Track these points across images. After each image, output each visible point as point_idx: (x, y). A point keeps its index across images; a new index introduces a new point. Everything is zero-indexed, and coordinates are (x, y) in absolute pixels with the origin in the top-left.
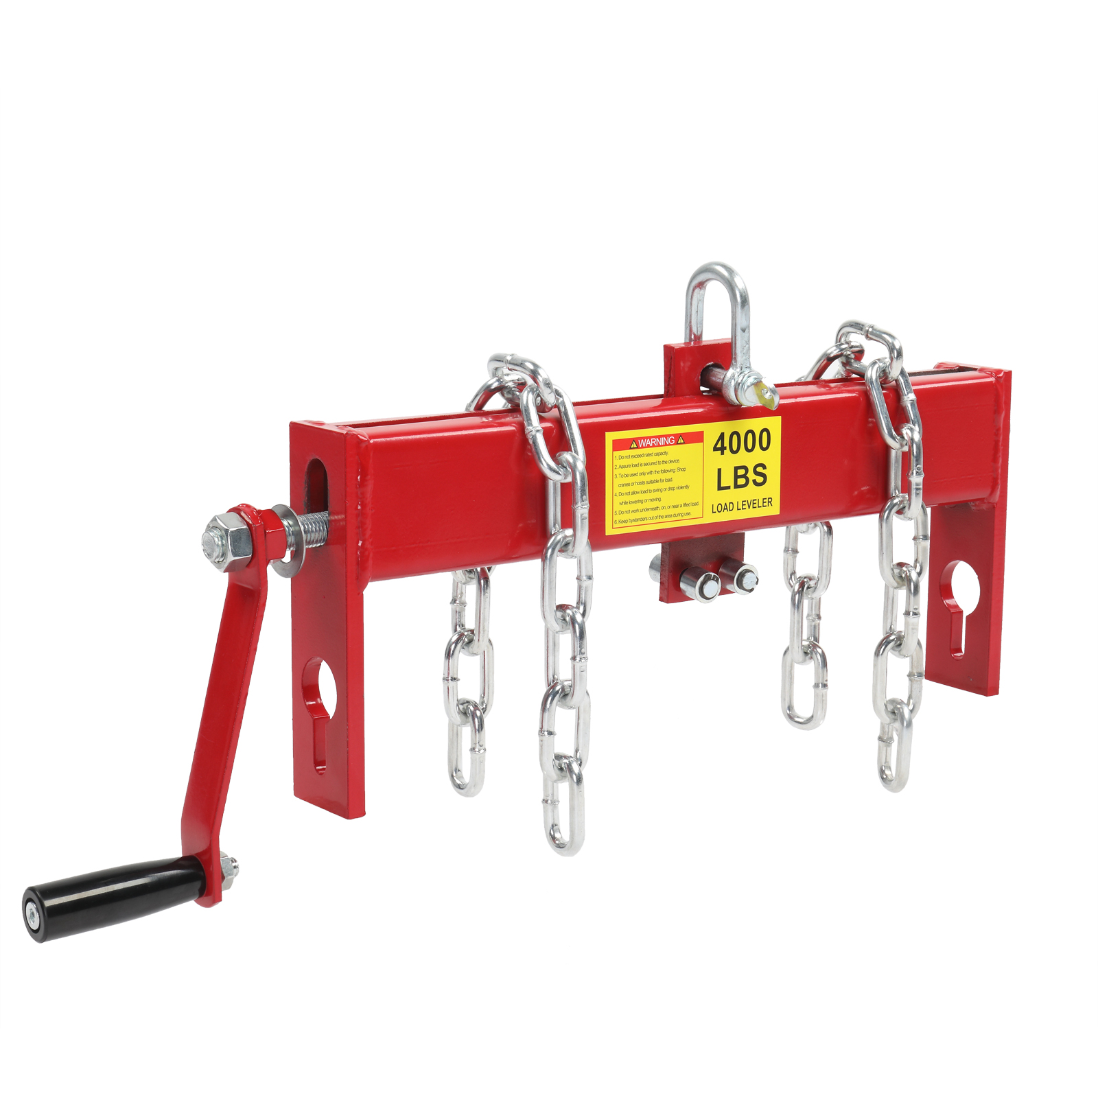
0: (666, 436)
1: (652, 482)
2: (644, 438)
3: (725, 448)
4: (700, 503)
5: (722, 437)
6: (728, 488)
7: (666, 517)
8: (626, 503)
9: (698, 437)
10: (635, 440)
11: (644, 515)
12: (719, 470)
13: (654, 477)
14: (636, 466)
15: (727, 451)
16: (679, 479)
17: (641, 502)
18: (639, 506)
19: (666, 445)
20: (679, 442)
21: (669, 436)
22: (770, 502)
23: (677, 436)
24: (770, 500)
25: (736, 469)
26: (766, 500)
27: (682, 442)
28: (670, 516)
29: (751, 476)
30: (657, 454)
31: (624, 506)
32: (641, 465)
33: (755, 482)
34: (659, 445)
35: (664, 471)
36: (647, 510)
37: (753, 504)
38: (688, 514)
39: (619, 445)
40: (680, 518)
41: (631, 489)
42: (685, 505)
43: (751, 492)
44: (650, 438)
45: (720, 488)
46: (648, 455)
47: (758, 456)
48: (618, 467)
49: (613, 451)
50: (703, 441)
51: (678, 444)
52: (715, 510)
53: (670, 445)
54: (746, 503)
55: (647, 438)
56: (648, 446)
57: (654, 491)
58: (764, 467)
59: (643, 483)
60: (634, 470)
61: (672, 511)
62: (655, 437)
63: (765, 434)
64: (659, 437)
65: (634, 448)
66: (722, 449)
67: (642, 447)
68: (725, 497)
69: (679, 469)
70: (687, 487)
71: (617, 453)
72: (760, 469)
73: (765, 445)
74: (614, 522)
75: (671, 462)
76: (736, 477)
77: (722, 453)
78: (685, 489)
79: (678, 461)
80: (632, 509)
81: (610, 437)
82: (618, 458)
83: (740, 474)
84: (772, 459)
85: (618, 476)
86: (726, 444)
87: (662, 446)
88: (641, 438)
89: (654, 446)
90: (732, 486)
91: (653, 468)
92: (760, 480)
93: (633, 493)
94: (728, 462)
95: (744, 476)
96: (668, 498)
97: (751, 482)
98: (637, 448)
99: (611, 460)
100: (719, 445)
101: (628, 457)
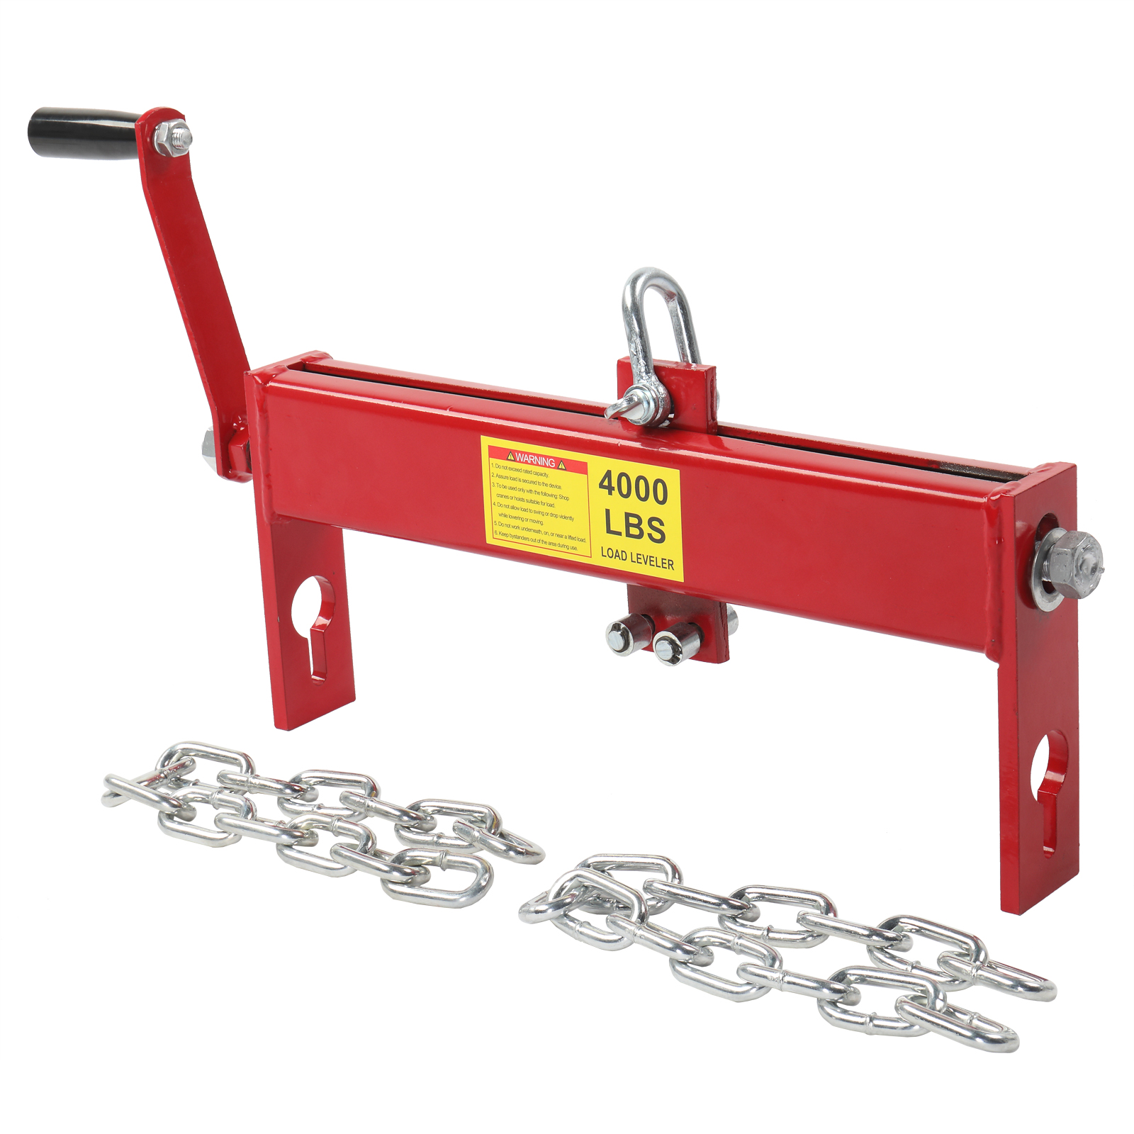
0: (546, 457)
1: (532, 502)
2: (522, 453)
3: (613, 489)
4: (588, 540)
5: (608, 474)
6: (620, 534)
7: (550, 544)
8: (505, 516)
9: (581, 468)
10: (513, 452)
11: (525, 534)
12: (608, 512)
13: (533, 497)
14: (514, 479)
15: (616, 492)
16: (561, 507)
17: (522, 519)
18: (520, 523)
19: (545, 466)
20: (560, 467)
21: (550, 457)
22: (671, 565)
23: (558, 461)
24: (671, 562)
25: (628, 516)
26: (667, 562)
27: (564, 467)
28: (555, 545)
29: (645, 526)
30: (537, 474)
31: (503, 517)
32: (520, 480)
33: (650, 535)
34: (537, 465)
35: (545, 494)
36: (529, 530)
37: (649, 560)
38: (575, 548)
39: (495, 453)
40: (565, 550)
41: (510, 502)
42: (570, 537)
43: (646, 546)
44: (528, 454)
45: (609, 530)
46: (527, 472)
47: (652, 508)
48: (495, 475)
49: (489, 457)
50: (587, 474)
51: (558, 469)
52: (605, 553)
53: (549, 467)
54: (641, 557)
55: (525, 453)
56: (526, 462)
57: (535, 512)
58: (661, 523)
59: (522, 500)
60: (513, 484)
61: (556, 540)
62: (534, 454)
63: (660, 486)
64: (538, 456)
65: (511, 460)
66: (610, 489)
67: (520, 462)
68: (615, 543)
69: (562, 497)
70: (571, 518)
71: (493, 461)
72: (655, 524)
73: (661, 498)
74: (494, 532)
75: (552, 486)
76: (628, 525)
77: (610, 493)
78: (569, 521)
79: (560, 487)
80: (512, 524)
81: (486, 441)
82: (494, 465)
83: (633, 525)
84: (672, 515)
85: (496, 485)
86: (614, 484)
87: (540, 466)
88: (518, 452)
89: (532, 464)
90: (624, 533)
91: (533, 487)
92: (657, 536)
93: (513, 508)
94: (620, 506)
95: (638, 526)
96: (551, 525)
97: (646, 535)
98: (515, 460)
99: (489, 466)
100: (606, 483)
101: (505, 468)
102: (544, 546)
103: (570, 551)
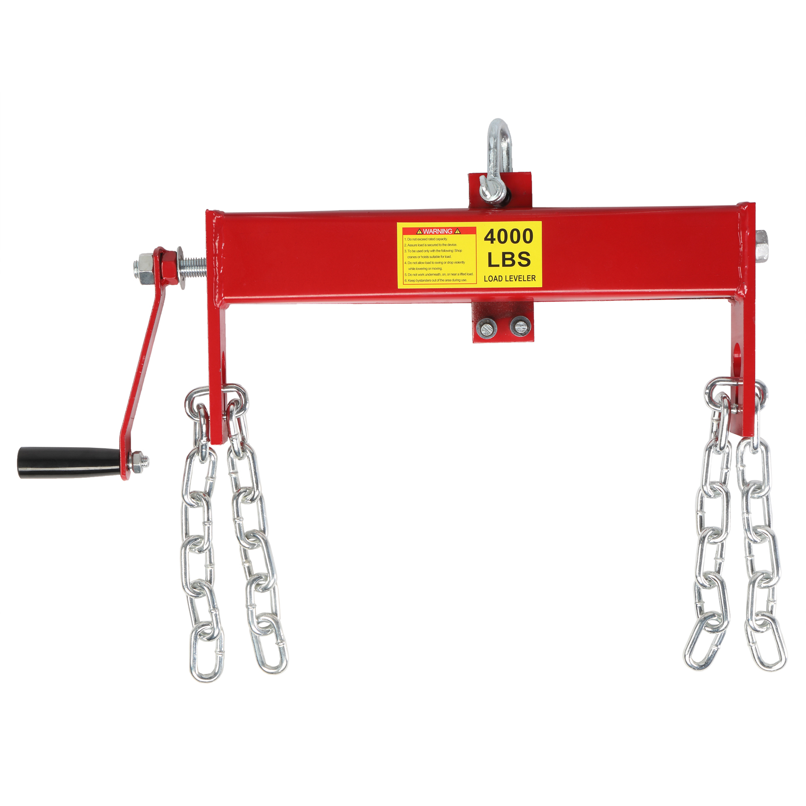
0: (446, 228)
1: (434, 257)
2: (428, 228)
3: (494, 239)
4: (475, 274)
5: (491, 232)
6: (498, 266)
7: (446, 280)
8: (413, 269)
9: (473, 231)
10: (421, 229)
11: (428, 278)
12: (490, 254)
13: (435, 254)
14: (421, 245)
15: (496, 242)
16: (455, 257)
17: (426, 269)
18: (424, 272)
19: (445, 234)
20: (456, 232)
21: (448, 228)
22: (534, 278)
23: (455, 229)
24: (533, 277)
25: (504, 254)
26: (531, 277)
27: (459, 232)
28: (450, 281)
29: (517, 259)
30: (439, 239)
31: (412, 270)
32: (426, 245)
33: (520, 263)
34: (439, 234)
35: (444, 251)
36: (431, 275)
37: (519, 278)
38: (464, 280)
39: (406, 231)
40: (458, 282)
41: (418, 260)
42: (462, 274)
43: (517, 270)
44: (432, 228)
45: (490, 265)
46: (431, 239)
47: (521, 246)
48: (407, 245)
49: (403, 234)
50: (476, 234)
51: (455, 234)
52: (487, 279)
53: (448, 234)
54: (513, 277)
55: (430, 228)
56: (431, 234)
57: (436, 263)
58: (528, 254)
59: (427, 257)
60: (420, 248)
61: (451, 277)
62: (437, 228)
63: (528, 232)
64: (440, 228)
65: (419, 234)
66: (492, 240)
67: (426, 234)
68: (494, 272)
69: (456, 251)
70: (463, 262)
71: (406, 236)
72: (524, 256)
73: (528, 239)
74: (404, 281)
75: (449, 245)
76: (504, 259)
77: (492, 243)
78: (461, 264)
79: (455, 245)
80: (418, 273)
81: (400, 226)
82: (407, 239)
83: (507, 259)
84: (536, 249)
85: (407, 251)
86: (495, 236)
87: (442, 234)
88: (425, 228)
89: (435, 234)
90: (501, 265)
91: (435, 248)
92: (525, 262)
93: (420, 263)
94: (497, 249)
95: (511, 259)
96: (447, 269)
97: (517, 264)
98: (423, 234)
99: (402, 240)
100: (489, 237)
101: (415, 239)
102: (442, 282)
103: (461, 282)
